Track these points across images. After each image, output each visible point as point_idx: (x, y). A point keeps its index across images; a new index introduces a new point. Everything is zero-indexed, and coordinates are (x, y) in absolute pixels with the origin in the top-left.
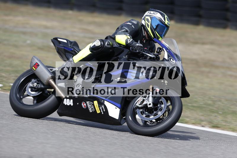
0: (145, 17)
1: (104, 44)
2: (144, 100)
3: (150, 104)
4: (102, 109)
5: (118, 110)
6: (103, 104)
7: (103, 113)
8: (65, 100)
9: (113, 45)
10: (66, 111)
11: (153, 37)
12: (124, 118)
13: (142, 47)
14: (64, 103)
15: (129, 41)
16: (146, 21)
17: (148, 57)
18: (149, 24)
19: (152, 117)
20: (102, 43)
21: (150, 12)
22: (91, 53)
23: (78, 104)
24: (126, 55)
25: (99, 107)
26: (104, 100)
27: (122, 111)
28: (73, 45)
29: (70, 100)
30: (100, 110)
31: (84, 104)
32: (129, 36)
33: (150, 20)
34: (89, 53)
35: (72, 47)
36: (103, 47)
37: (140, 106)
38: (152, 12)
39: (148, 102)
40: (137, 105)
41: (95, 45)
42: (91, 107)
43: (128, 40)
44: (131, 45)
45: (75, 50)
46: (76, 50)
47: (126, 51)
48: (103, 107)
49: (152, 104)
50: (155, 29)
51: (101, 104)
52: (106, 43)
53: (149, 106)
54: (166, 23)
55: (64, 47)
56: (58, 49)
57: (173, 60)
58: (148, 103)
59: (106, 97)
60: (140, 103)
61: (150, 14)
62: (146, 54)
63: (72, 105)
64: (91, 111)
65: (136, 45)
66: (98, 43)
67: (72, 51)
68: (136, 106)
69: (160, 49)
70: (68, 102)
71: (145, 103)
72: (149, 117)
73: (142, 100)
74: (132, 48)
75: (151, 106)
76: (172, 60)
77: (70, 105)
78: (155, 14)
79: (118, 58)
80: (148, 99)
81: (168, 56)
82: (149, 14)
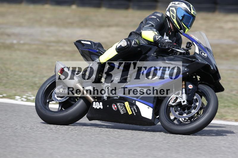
0: (170, 8)
1: (131, 43)
2: (177, 98)
3: (184, 102)
4: (134, 110)
5: (151, 110)
6: (135, 104)
7: (135, 115)
8: (94, 103)
9: (140, 43)
10: (95, 115)
11: (179, 28)
12: (157, 117)
13: (172, 43)
14: (93, 106)
15: (158, 37)
16: (171, 13)
17: (178, 53)
18: (175, 15)
19: (185, 115)
20: (129, 43)
21: (174, 3)
22: (117, 53)
23: (108, 106)
24: (155, 52)
25: (130, 108)
26: (135, 101)
27: (155, 110)
28: (98, 47)
29: (99, 103)
30: (132, 111)
31: (114, 106)
32: (156, 31)
33: (175, 11)
34: (116, 53)
35: (96, 48)
36: (130, 47)
37: (174, 104)
38: (177, 3)
39: (182, 99)
40: (171, 103)
41: (121, 45)
42: (122, 109)
43: (156, 36)
44: (159, 42)
45: (100, 51)
46: (102, 51)
47: (155, 48)
48: (135, 107)
49: (186, 101)
50: (181, 20)
51: (132, 104)
52: (133, 43)
53: (183, 104)
54: (192, 13)
55: (89, 49)
56: (82, 52)
57: (205, 54)
58: (182, 101)
59: (137, 97)
60: (173, 101)
61: (175, 5)
62: (175, 50)
63: (102, 107)
64: (122, 113)
65: (165, 41)
66: (124, 43)
67: (97, 52)
68: (169, 104)
69: (190, 43)
70: (98, 105)
71: (178, 101)
72: (183, 115)
73: (175, 98)
74: (161, 44)
75: (185, 103)
76: (203, 54)
77: (100, 108)
78: (180, 4)
79: (146, 56)
80: (181, 96)
81: (200, 50)
82: (173, 5)
